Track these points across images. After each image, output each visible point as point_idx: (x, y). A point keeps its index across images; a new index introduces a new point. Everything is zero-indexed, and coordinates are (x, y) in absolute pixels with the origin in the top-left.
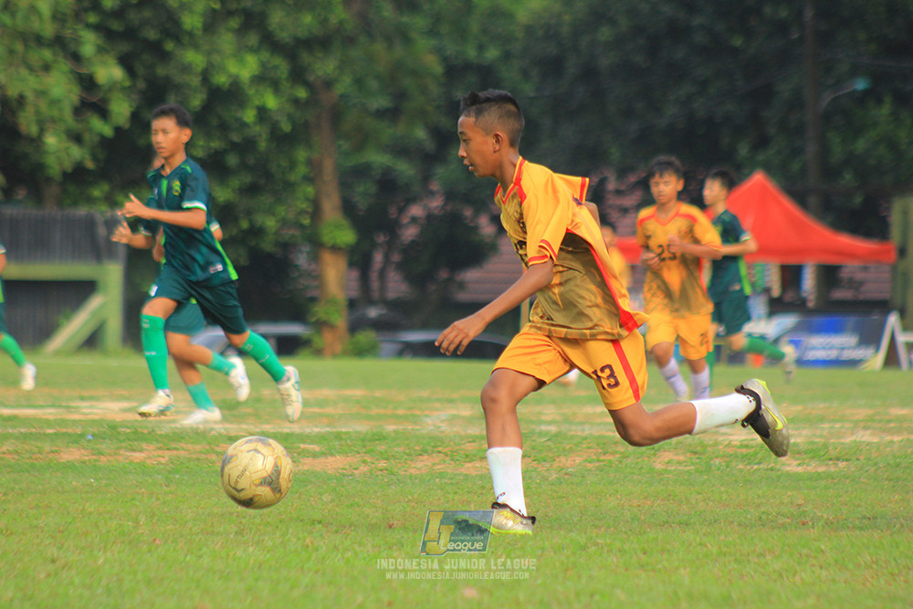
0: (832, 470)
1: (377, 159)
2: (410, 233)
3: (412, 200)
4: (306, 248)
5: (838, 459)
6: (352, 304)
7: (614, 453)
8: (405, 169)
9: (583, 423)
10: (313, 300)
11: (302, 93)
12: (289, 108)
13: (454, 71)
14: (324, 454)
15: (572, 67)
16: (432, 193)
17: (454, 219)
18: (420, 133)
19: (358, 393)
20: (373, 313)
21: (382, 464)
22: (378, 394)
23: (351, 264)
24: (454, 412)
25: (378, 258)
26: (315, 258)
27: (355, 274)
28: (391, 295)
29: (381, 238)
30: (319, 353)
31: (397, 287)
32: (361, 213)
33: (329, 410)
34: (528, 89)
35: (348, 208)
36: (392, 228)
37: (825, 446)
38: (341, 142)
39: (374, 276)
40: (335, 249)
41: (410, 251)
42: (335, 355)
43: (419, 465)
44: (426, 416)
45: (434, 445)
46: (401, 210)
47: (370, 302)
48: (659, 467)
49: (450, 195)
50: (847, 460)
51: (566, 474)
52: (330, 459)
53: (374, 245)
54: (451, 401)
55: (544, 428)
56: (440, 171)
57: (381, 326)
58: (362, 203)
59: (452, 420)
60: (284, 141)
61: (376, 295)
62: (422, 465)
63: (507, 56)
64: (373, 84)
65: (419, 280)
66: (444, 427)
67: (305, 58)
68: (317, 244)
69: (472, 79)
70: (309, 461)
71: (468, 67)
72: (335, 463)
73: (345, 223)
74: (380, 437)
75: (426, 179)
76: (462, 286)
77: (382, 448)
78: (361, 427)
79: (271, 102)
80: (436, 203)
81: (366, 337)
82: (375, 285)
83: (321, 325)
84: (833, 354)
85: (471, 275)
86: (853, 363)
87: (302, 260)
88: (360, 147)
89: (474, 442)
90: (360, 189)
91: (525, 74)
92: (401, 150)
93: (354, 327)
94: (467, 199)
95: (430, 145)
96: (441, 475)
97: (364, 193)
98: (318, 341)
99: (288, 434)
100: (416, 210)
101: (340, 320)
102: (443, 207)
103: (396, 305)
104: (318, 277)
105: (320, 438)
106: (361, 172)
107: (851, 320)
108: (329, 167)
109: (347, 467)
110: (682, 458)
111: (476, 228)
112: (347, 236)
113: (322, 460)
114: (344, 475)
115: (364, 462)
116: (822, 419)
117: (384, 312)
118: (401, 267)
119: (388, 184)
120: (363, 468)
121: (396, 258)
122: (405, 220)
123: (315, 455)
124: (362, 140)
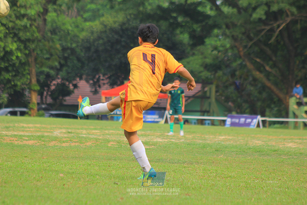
0: (151, 147)
1: (46, 70)
2: (53, 88)
3: (54, 80)
4: (28, 90)
5: (152, 145)
6: (38, 104)
7: (99, 142)
8: (52, 72)
9: (92, 135)
10: (29, 103)
11: (27, 52)
12: (24, 56)
13: (64, 49)
14: (29, 140)
15: (93, 49)
16: (58, 78)
17: (63, 85)
18: (57, 64)
19: (38, 125)
20: (43, 106)
21: (43, 143)
22: (43, 126)
23: (39, 95)
24: (61, 131)
25: (45, 93)
26: (30, 93)
27: (39, 97)
28: (48, 102)
29: (46, 89)
30: (30, 115)
31: (49, 100)
32: (41, 82)
33: (31, 129)
34: (82, 54)
35: (38, 81)
36: (48, 86)
37: (149, 142)
38: (37, 65)
39: (44, 97)
40: (34, 91)
41: (53, 92)
42: (34, 116)
43: (52, 143)
44: (55, 132)
45: (56, 139)
46: (51, 82)
47: (43, 104)
48: (109, 146)
49: (63, 79)
50: (154, 145)
51: (87, 147)
52: (30, 141)
53: (44, 90)
54: (61, 128)
55: (83, 135)
56: (61, 73)
57: (46, 109)
58: (42, 81)
59: (61, 133)
60: (23, 64)
61: (44, 102)
62: (52, 144)
63: (78, 46)
64: (45, 52)
65: (55, 99)
66: (59, 134)
67: (28, 44)
68: (30, 89)
69: (69, 51)
70: (25, 142)
71: (68, 48)
72: (31, 142)
73: (37, 85)
74: (43, 137)
75: (57, 74)
76: (65, 101)
77: (42, 139)
78: (38, 134)
79: (19, 55)
80: (59, 81)
81: (41, 112)
82: (44, 100)
83: (31, 109)
84: (152, 120)
85: (67, 98)
86: (157, 122)
87: (27, 93)
88: (41, 67)
89: (65, 138)
90: (41, 77)
91: (81, 50)
92: (52, 68)
93: (38, 110)
94: (67, 80)
95: (58, 67)
96: (57, 146)
97: (42, 78)
98: (30, 113)
99: (20, 135)
100: (54, 82)
101: (35, 108)
102: (61, 82)
103: (49, 105)
104: (31, 98)
105: (28, 136)
106: (42, 73)
107: (157, 112)
108: (34, 71)
109: (34, 143)
110: (115, 144)
111: (68, 87)
112: (37, 88)
113: (29, 141)
114: (33, 145)
115: (39, 142)
116: (149, 135)
117: (46, 106)
118: (50, 96)
119: (48, 76)
120: (38, 144)
121: (49, 93)
122: (52, 84)
123: (27, 140)
124: (42, 65)
